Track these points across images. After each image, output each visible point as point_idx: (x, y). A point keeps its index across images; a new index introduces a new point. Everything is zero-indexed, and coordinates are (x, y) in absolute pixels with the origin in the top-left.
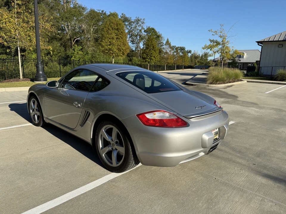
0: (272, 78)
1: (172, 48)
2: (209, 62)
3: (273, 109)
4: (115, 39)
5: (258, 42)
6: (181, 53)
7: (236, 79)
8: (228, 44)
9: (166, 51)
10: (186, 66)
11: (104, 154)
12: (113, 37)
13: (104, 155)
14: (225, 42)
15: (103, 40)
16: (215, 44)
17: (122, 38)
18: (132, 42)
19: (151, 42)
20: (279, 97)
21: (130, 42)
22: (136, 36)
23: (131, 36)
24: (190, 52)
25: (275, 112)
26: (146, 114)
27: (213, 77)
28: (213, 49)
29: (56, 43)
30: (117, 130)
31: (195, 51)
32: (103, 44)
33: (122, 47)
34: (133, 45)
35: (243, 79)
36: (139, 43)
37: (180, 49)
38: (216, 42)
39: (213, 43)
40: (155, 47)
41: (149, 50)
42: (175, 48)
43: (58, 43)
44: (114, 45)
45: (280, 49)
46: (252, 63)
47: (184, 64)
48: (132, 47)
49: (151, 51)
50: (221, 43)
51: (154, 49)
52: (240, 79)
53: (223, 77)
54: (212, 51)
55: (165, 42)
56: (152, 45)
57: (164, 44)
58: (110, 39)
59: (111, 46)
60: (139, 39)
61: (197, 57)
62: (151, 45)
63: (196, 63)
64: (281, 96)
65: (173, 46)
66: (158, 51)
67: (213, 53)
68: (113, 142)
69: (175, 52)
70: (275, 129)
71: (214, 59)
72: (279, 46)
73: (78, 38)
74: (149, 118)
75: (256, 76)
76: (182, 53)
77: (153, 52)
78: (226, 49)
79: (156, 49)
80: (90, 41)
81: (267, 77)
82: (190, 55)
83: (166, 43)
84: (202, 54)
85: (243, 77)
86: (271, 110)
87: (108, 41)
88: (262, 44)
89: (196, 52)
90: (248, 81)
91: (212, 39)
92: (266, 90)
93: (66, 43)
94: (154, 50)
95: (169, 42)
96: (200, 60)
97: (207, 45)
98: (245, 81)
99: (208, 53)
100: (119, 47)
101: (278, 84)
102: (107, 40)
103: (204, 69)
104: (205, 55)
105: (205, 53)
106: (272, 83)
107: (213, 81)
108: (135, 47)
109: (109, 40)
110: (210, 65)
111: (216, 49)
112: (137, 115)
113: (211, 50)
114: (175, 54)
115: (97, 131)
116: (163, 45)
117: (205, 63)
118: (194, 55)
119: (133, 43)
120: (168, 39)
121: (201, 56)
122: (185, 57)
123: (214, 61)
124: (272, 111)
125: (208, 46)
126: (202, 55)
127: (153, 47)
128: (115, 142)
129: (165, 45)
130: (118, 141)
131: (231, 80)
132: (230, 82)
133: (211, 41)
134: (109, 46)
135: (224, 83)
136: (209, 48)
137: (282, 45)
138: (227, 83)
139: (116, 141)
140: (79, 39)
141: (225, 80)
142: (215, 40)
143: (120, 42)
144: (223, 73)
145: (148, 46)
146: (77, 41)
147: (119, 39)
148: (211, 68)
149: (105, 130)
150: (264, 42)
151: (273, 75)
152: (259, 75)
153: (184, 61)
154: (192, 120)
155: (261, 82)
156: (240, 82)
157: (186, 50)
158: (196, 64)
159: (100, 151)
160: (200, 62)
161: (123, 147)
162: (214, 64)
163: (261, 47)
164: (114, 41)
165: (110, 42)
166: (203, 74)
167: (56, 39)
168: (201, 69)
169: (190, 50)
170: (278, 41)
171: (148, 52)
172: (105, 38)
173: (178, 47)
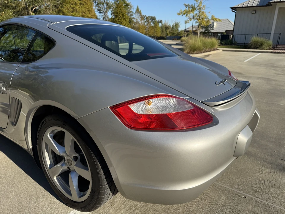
0: (246, 46)
1: (142, 17)
2: (180, 32)
3: (260, 78)
4: (79, 5)
5: (232, 8)
6: (151, 23)
7: (212, 48)
8: (204, 9)
9: (137, 20)
10: (158, 37)
11: (56, 177)
12: (76, 3)
13: (55, 179)
14: (201, 7)
15: (64, 6)
16: (191, 9)
17: (86, 4)
18: (99, 11)
19: (120, 9)
20: (259, 65)
21: (97, 11)
22: (103, 4)
23: (97, 5)
24: (161, 22)
25: (264, 81)
26: (132, 105)
27: (190, 46)
28: (189, 15)
29: (9, 11)
30: (72, 137)
31: (165, 21)
32: (65, 11)
33: (87, 15)
34: (100, 15)
35: (218, 49)
36: (106, 12)
37: (151, 19)
38: (192, 7)
39: (188, 8)
40: (124, 15)
41: (118, 18)
42: (146, 18)
43: (10, 12)
44: (78, 12)
45: (254, 15)
46: (222, 33)
47: (155, 34)
48: (99, 17)
49: (120, 20)
50: (197, 9)
51: (124, 17)
52: (216, 48)
53: (200, 45)
54: (188, 18)
55: (134, 11)
56: (122, 12)
57: (133, 13)
58: (72, 4)
59: (75, 12)
60: (106, 8)
61: (168, 27)
62: (120, 13)
63: (167, 33)
64: (261, 64)
65: (144, 16)
66: (128, 19)
67: (189, 19)
68: (68, 158)
69: (145, 22)
70: (276, 103)
71: (186, 29)
72: (253, 13)
73: (37, 6)
74: (138, 113)
75: (230, 45)
76: (153, 23)
77: (123, 20)
78: (202, 15)
79: (125, 17)
80: (50, 10)
81: (241, 45)
82: (160, 24)
83: (136, 11)
84: (173, 24)
85: (218, 46)
86: (258, 79)
87: (70, 7)
88: (236, 11)
89: (167, 22)
90: (223, 50)
91: (187, 4)
92: (244, 58)
93: (21, 12)
94: (124, 19)
95: (139, 10)
96: (171, 30)
97: (183, 10)
98: (220, 50)
99: (179, 23)
100: (84, 14)
101: (253, 52)
102: (68, 6)
103: (175, 40)
104: (176, 25)
105: (175, 23)
106: (247, 51)
107: (190, 51)
108: (102, 16)
109: (72, 6)
110: (182, 35)
111: (191, 15)
112: (112, 108)
113: (186, 16)
114: (146, 24)
115: (38, 136)
116: (133, 15)
117: (176, 34)
118: (165, 25)
119: (100, 13)
120: (138, 7)
121: (171, 26)
122: (157, 27)
123: (186, 31)
124: (260, 80)
125: (184, 12)
126: (173, 26)
127: (123, 15)
128: (72, 157)
129: (136, 13)
130: (77, 155)
131: (207, 50)
132: (207, 52)
133: (186, 6)
134: (72, 13)
135: (201, 53)
136: (184, 14)
137: (256, 11)
138: (204, 52)
139: (74, 155)
140: (37, 8)
141: (202, 50)
142: (190, 4)
143: (85, 8)
144: (200, 41)
145: (117, 13)
146: (35, 10)
147: (83, 4)
148: (183, 38)
149: (52, 135)
150: (238, 7)
151: (247, 43)
152: (232, 44)
153: (156, 32)
154: (218, 108)
155: (236, 51)
156: (216, 52)
157: (157, 20)
158: (167, 35)
159: (48, 172)
160: (172, 33)
161: (87, 169)
162: (186, 34)
163: (235, 13)
164: (77, 7)
165: (73, 8)
166: (177, 44)
167: (8, 7)
168: (173, 40)
169: (161, 20)
170: (252, 7)
171: (117, 21)
172: (67, 3)
173: (149, 17)
